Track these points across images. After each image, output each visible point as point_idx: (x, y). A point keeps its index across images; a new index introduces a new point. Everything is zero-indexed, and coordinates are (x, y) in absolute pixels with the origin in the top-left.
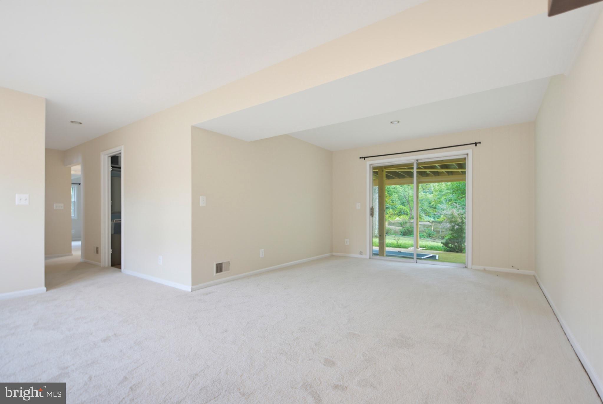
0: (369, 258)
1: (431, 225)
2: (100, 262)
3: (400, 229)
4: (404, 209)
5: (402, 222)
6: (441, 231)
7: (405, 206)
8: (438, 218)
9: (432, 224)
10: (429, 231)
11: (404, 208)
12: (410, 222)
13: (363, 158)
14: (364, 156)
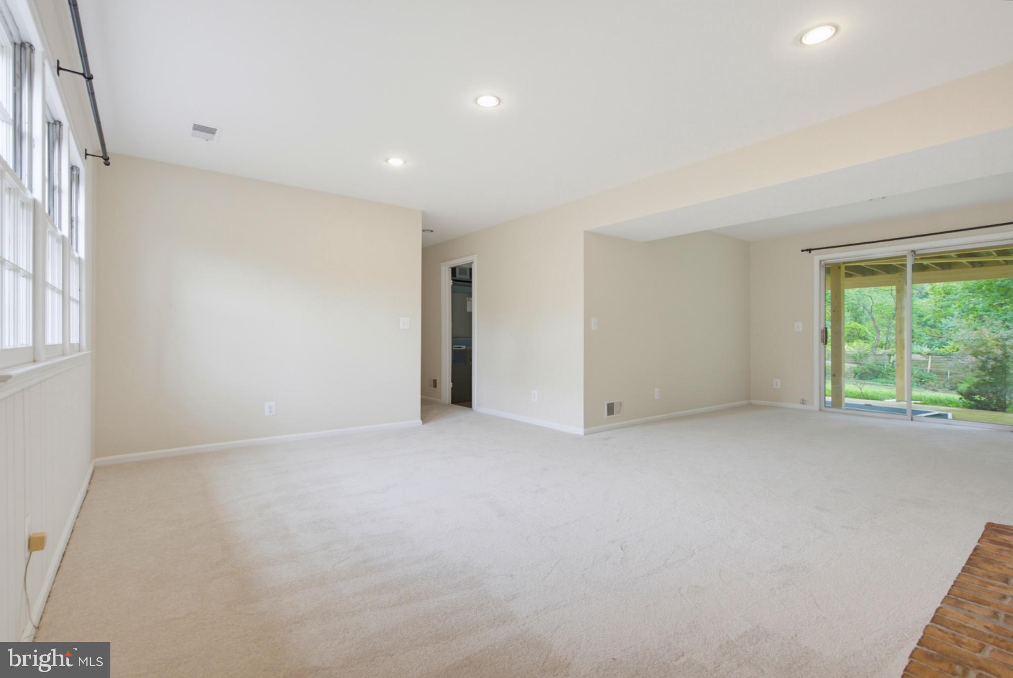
0: (818, 410)
1: (924, 361)
2: (440, 398)
3: (855, 368)
4: (860, 329)
5: (858, 355)
6: (949, 373)
7: (860, 322)
8: (939, 348)
9: (928, 358)
10: (921, 372)
11: (858, 328)
12: (875, 355)
13: (807, 250)
14: (808, 248)
